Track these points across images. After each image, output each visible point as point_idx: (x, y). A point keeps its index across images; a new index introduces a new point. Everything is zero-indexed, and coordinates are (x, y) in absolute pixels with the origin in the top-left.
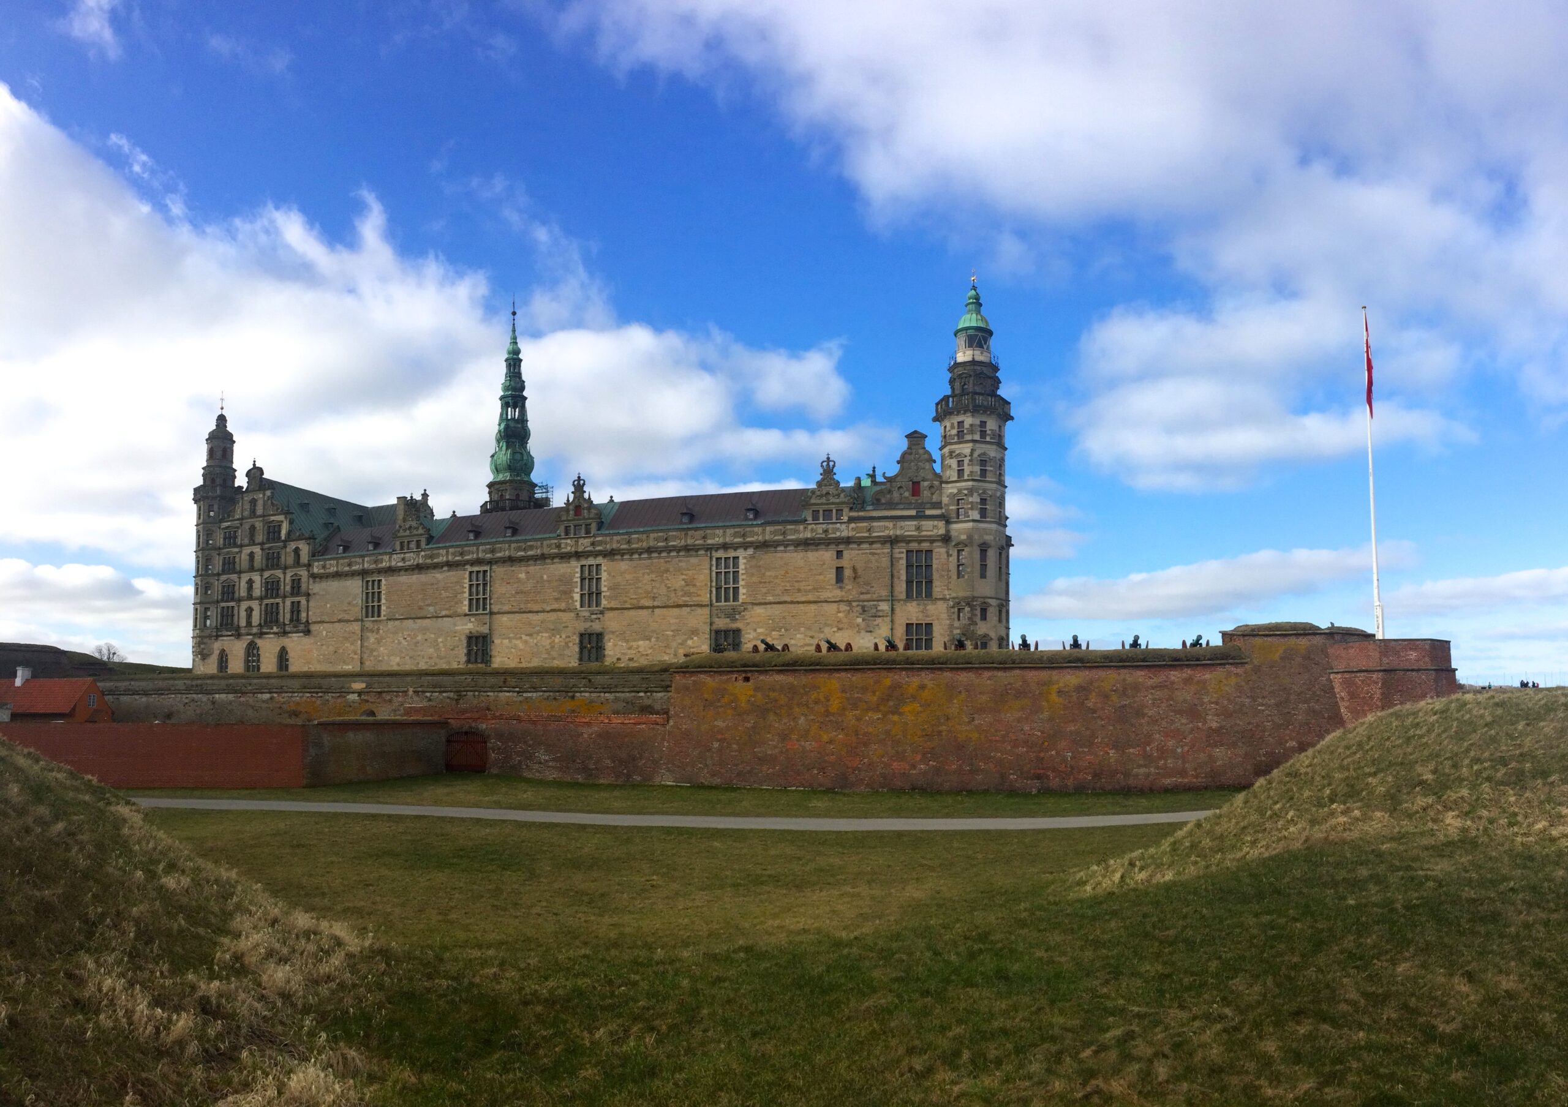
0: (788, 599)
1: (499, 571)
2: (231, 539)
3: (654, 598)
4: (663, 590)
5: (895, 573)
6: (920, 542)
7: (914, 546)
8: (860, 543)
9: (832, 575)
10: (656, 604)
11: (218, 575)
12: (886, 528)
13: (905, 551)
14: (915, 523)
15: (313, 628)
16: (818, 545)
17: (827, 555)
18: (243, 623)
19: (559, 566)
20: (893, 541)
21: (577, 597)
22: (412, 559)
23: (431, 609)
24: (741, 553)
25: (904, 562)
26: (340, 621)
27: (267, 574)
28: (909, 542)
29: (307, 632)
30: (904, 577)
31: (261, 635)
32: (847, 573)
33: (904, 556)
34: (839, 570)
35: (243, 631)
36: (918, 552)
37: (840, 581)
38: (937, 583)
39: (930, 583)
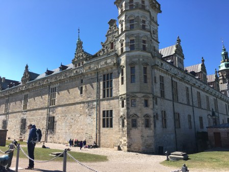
0: (67, 103)
10: (37, 107)
36: (108, 75)
37: (81, 93)
38: (114, 89)
39: (111, 89)
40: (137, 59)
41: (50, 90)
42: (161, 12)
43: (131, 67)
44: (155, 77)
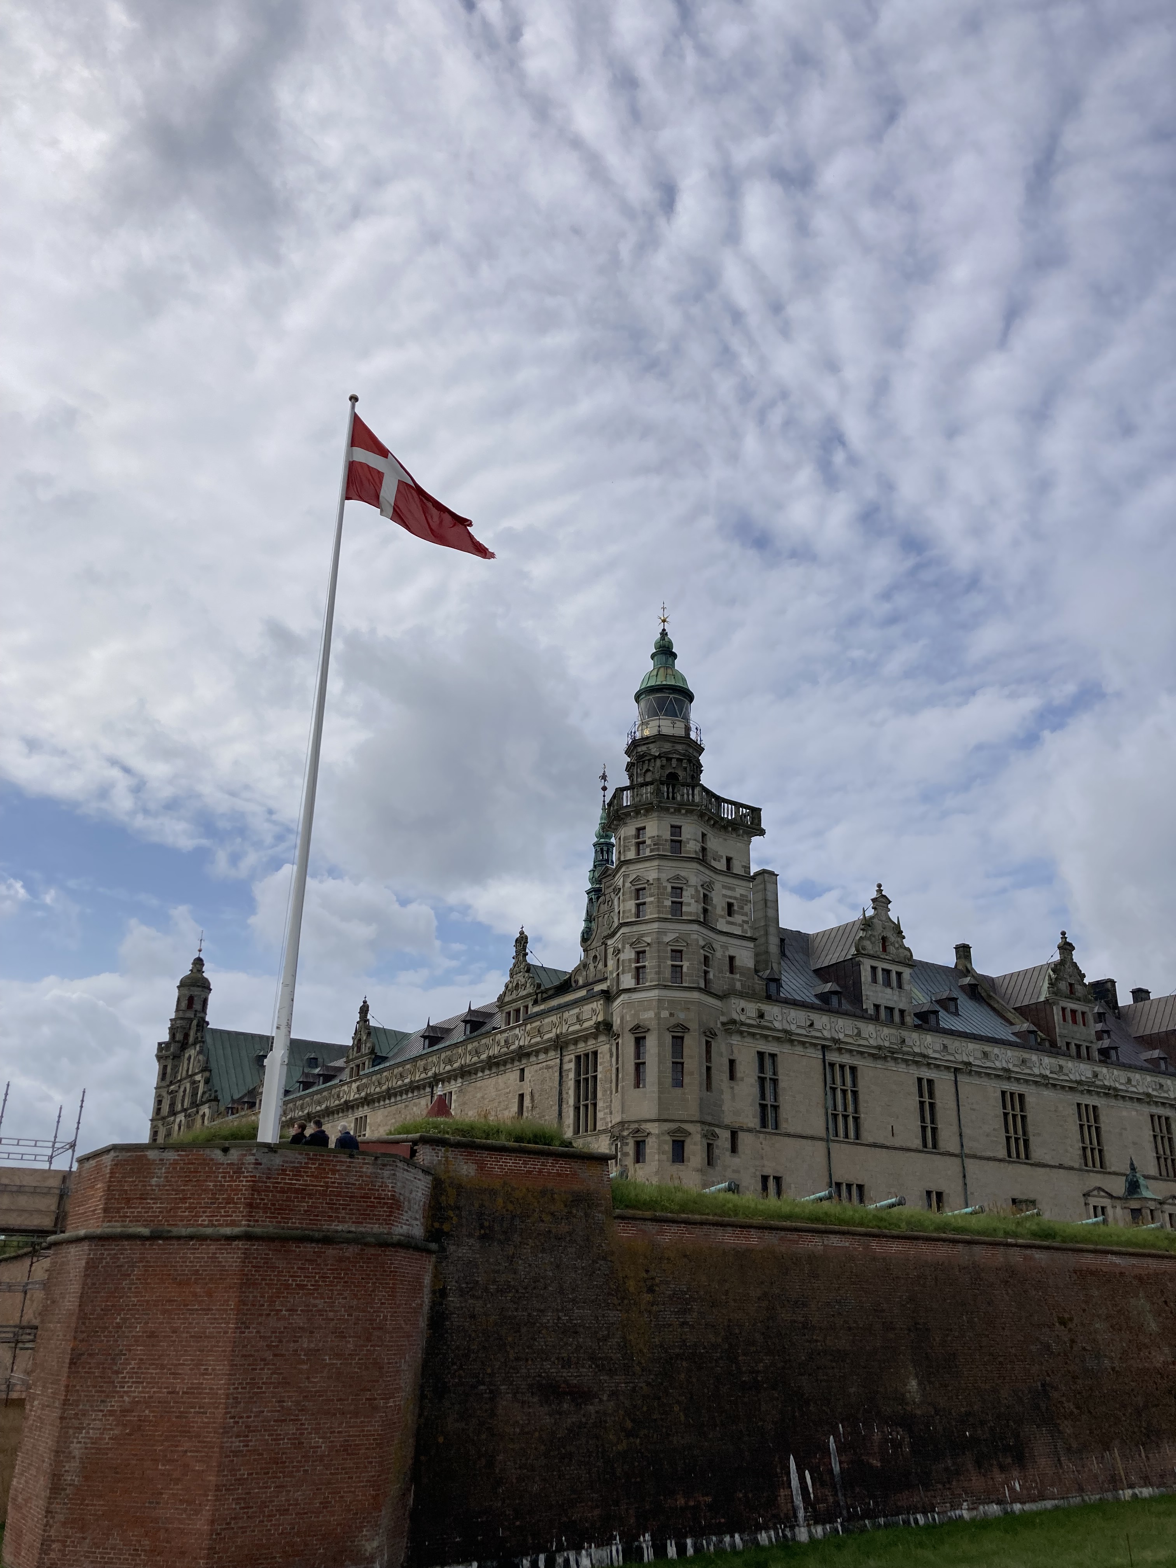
2: (172, 1106)
5: (564, 1096)
6: (585, 1038)
7: (582, 1048)
8: (537, 1053)
9: (515, 1108)
12: (554, 1025)
13: (573, 1056)
14: (576, 1011)
16: (505, 1063)
17: (512, 1076)
20: (560, 1044)
24: (454, 1086)
25: (572, 1075)
28: (576, 1042)
30: (571, 1101)
32: (527, 1102)
33: (572, 1065)
34: (522, 1096)
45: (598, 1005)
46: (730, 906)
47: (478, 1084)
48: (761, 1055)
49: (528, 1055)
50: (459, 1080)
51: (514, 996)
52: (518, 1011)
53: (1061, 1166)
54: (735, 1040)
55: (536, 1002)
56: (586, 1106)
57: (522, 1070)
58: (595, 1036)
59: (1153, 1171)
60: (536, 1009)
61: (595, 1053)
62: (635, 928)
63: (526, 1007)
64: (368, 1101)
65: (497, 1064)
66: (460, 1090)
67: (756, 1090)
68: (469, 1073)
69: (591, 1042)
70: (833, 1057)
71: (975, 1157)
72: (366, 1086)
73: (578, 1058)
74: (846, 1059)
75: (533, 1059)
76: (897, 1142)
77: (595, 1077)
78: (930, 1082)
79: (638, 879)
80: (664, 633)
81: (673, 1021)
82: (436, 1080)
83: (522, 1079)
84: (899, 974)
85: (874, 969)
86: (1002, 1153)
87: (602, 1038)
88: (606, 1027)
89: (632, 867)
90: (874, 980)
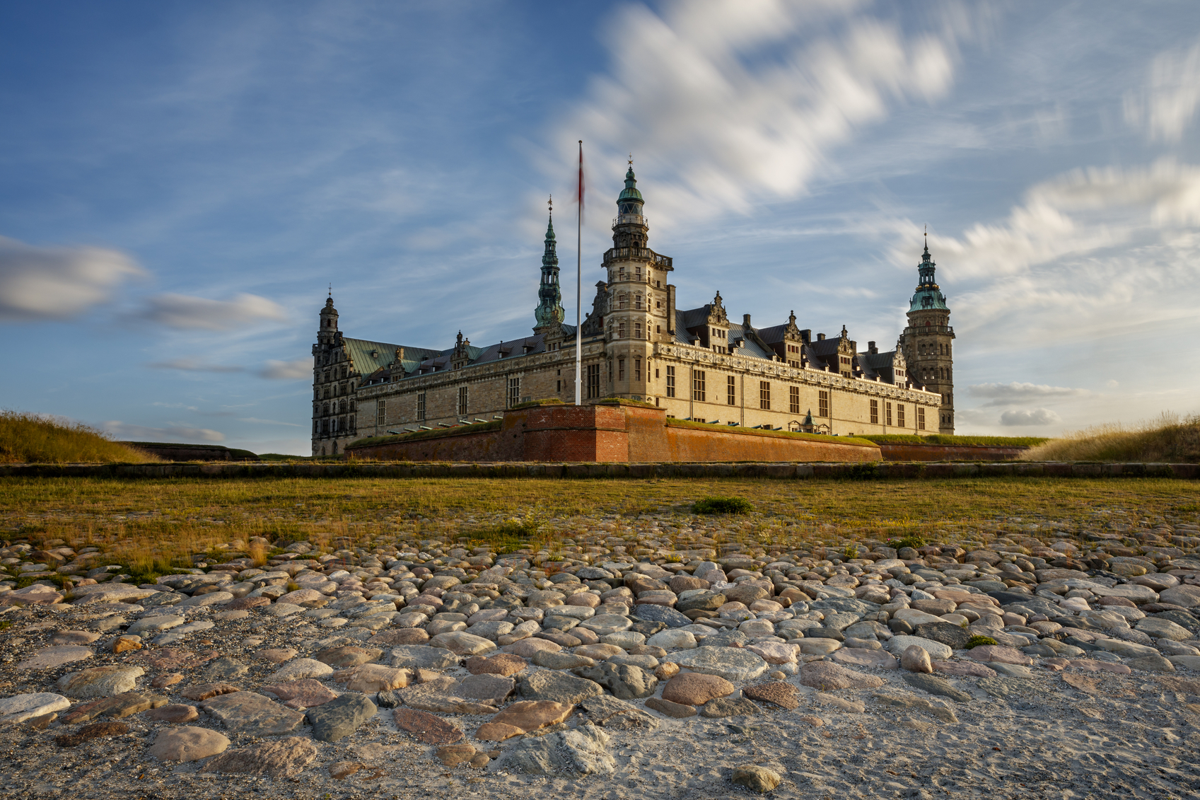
1: (429, 392)
2: (328, 379)
3: (486, 407)
4: (489, 402)
6: (593, 359)
7: (591, 362)
8: (567, 363)
9: (555, 386)
10: (487, 410)
11: (322, 400)
13: (586, 366)
14: (588, 347)
15: (358, 432)
16: (549, 367)
17: (553, 373)
18: (331, 431)
19: (451, 389)
21: (457, 408)
22: (395, 387)
23: (403, 418)
24: (520, 375)
25: (586, 374)
26: (369, 427)
27: (341, 399)
28: (588, 360)
29: (355, 434)
30: (586, 385)
31: (337, 437)
32: (562, 384)
33: (586, 370)
34: (559, 382)
35: (331, 435)
36: (594, 366)
37: (559, 390)
38: (601, 386)
39: (598, 387)
40: (627, 351)
41: (509, 383)
42: (672, 269)
43: (620, 361)
44: (657, 370)
45: (600, 345)
46: (658, 303)
47: (534, 375)
48: (668, 367)
49: (562, 364)
50: (523, 373)
51: (552, 337)
52: (554, 344)
53: (781, 412)
54: (659, 361)
55: (565, 341)
56: (594, 387)
57: (559, 371)
58: (598, 358)
59: (818, 414)
60: (566, 344)
61: (598, 365)
62: (619, 313)
63: (560, 343)
64: (468, 380)
65: (545, 367)
66: (524, 378)
67: (666, 382)
68: (529, 370)
69: (596, 360)
70: (696, 367)
71: (748, 408)
72: (466, 373)
73: (589, 367)
74: (700, 368)
75: (564, 366)
76: (718, 402)
77: (598, 376)
78: (733, 378)
79: (621, 291)
80: (630, 170)
81: (636, 353)
82: (511, 372)
83: (559, 374)
84: (724, 332)
85: (714, 329)
86: (759, 407)
87: (601, 359)
88: (604, 354)
89: (618, 286)
90: (714, 335)
